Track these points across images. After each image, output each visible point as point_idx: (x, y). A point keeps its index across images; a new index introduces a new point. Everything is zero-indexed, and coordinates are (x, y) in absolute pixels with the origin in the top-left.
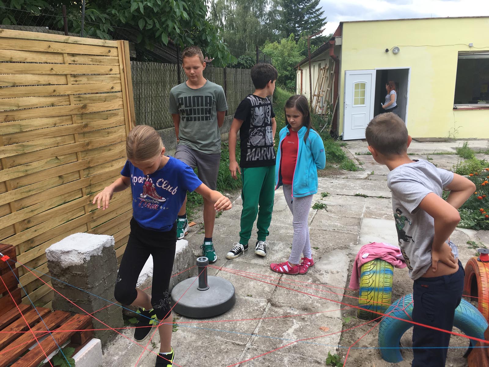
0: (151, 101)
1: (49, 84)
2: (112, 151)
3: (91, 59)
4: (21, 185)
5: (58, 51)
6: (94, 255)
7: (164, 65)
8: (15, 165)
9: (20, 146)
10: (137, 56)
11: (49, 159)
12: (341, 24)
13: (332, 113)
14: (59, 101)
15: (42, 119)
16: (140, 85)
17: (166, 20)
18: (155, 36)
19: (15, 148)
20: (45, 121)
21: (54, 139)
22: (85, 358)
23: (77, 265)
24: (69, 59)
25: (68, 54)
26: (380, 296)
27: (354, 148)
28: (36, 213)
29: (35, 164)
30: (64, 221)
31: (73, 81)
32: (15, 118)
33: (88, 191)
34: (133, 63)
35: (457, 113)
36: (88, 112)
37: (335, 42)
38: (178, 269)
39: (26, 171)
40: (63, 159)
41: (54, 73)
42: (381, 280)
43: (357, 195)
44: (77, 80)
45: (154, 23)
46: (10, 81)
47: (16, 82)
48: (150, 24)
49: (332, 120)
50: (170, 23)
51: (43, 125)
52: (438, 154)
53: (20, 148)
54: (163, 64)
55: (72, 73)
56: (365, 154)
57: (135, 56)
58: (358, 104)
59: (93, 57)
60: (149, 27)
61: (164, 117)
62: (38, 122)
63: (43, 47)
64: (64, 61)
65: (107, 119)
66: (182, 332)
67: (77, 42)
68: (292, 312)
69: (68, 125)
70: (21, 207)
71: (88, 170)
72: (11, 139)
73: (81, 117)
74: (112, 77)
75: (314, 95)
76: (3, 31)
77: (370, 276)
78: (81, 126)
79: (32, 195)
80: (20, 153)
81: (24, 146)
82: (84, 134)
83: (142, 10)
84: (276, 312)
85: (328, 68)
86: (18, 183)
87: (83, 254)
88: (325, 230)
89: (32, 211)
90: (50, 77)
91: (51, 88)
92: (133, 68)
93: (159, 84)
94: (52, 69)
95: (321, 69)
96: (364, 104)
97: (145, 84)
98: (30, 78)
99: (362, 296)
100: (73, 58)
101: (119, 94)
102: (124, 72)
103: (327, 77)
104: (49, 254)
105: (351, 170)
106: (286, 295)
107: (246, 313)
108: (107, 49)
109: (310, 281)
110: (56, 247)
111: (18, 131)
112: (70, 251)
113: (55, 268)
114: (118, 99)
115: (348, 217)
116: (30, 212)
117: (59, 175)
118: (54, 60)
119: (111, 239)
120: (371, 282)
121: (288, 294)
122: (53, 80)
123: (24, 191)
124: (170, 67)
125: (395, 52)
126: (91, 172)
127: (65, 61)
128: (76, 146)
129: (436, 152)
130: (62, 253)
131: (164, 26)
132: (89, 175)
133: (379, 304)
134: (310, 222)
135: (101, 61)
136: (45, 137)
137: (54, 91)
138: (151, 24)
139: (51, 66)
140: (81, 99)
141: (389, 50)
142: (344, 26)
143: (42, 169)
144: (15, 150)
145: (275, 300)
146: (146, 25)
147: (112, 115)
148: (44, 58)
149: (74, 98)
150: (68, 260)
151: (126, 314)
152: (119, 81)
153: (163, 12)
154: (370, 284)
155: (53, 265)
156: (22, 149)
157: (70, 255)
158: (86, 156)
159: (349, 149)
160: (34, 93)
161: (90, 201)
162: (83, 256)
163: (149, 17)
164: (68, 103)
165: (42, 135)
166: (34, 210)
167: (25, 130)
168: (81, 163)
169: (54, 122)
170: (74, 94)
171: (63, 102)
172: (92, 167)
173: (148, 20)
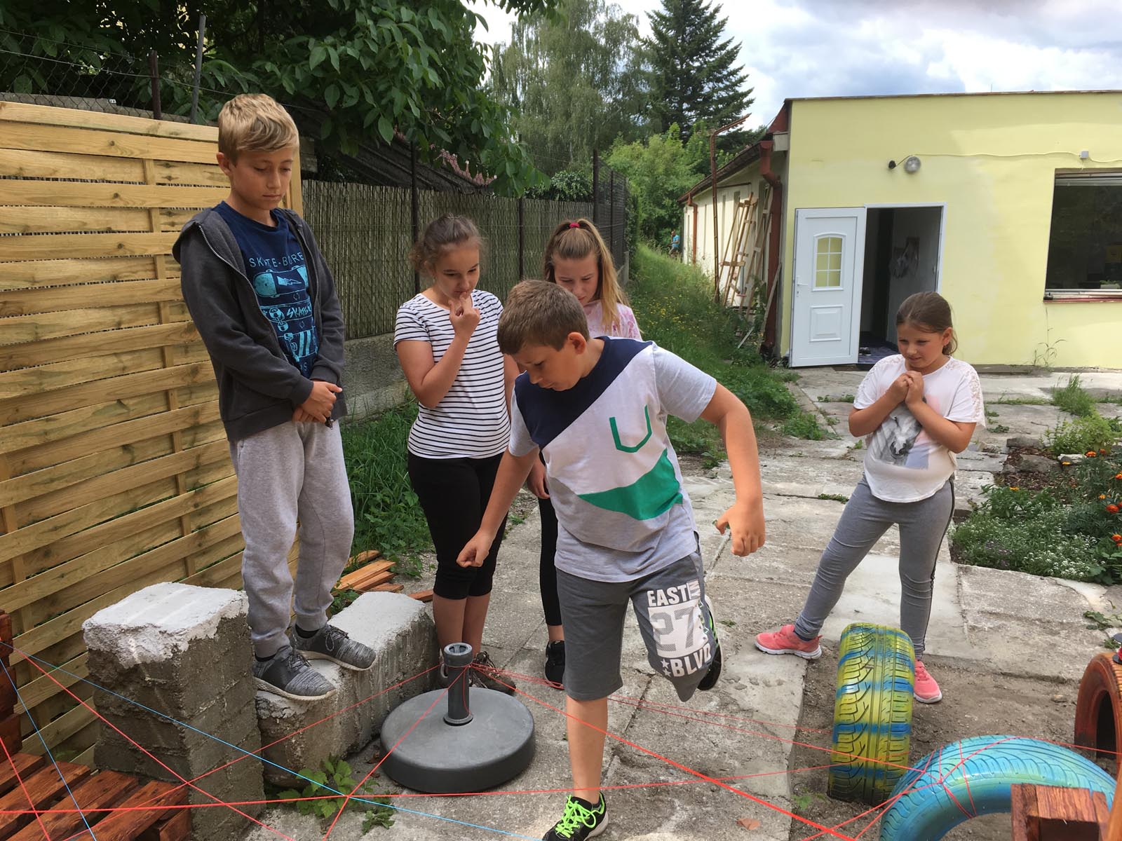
0: (349, 271)
1: (109, 231)
3: (209, 175)
4: (32, 466)
5: (132, 153)
6: (198, 638)
7: (381, 190)
8: (19, 419)
9: (33, 373)
10: (319, 168)
11: (100, 406)
12: (788, 104)
13: (764, 305)
14: (129, 269)
15: (90, 311)
16: (325, 234)
17: (389, 89)
18: (362, 123)
19: (22, 379)
20: (95, 316)
21: (115, 359)
23: (156, 660)
24: (158, 173)
25: (155, 161)
26: (882, 743)
27: (816, 386)
28: (65, 532)
29: (67, 418)
30: (132, 552)
31: (165, 224)
32: (24, 308)
33: (190, 480)
34: (310, 185)
35: (1054, 309)
37: (773, 144)
38: (399, 670)
39: (46, 433)
40: (134, 405)
41: (121, 204)
42: (886, 705)
43: (824, 497)
44: (176, 221)
45: (362, 95)
46: (17, 221)
47: (30, 224)
48: (352, 97)
49: (765, 320)
50: (397, 94)
52: (1009, 403)
53: (34, 378)
54: (378, 188)
55: (165, 205)
56: (841, 401)
57: (314, 169)
58: (826, 285)
59: (213, 170)
60: (351, 103)
61: (377, 308)
62: (78, 318)
63: (97, 144)
64: (145, 177)
66: (405, 827)
67: (177, 134)
68: (670, 779)
69: (149, 326)
70: (31, 518)
71: (193, 432)
72: (13, 357)
75: (725, 263)
77: (859, 695)
78: (180, 327)
79: (57, 491)
80: (32, 390)
81: (41, 374)
82: (187, 347)
83: (335, 64)
84: (633, 780)
85: (757, 203)
86: (24, 463)
87: (171, 635)
88: (749, 580)
89: (56, 529)
90: (111, 213)
91: (111, 240)
92: (307, 196)
93: (368, 233)
94: (116, 196)
95: (741, 205)
96: (838, 284)
97: (335, 233)
98: (62, 216)
99: (840, 745)
100: (166, 172)
104: (91, 634)
105: (808, 438)
106: (657, 738)
107: (561, 780)
109: (713, 703)
110: (108, 617)
111: (30, 338)
112: (141, 628)
113: (104, 668)
115: (803, 550)
116: (52, 530)
117: (124, 443)
118: (123, 175)
119: (241, 600)
120: (861, 710)
121: (661, 735)
122: (118, 221)
123: (39, 480)
124: (395, 197)
125: (910, 169)
126: (201, 436)
127: (148, 179)
128: (169, 376)
129: (1005, 399)
130: (120, 632)
131: (384, 102)
132: (195, 444)
133: (881, 764)
134: (714, 560)
136: (95, 354)
137: (120, 246)
138: (354, 95)
139: (111, 189)
141: (896, 163)
142: (795, 109)
143: (85, 429)
144: (20, 384)
145: (630, 750)
146: (342, 97)
148: (97, 170)
149: (166, 262)
150: (134, 650)
151: (272, 781)
153: (381, 70)
154: (857, 716)
155: (100, 660)
156: (38, 382)
157: (141, 638)
158: (190, 398)
159: (804, 387)
160: (70, 251)
161: (196, 505)
162: (171, 641)
163: (349, 80)
164: (150, 274)
165: (87, 350)
166: (60, 527)
167: (46, 338)
168: (177, 416)
169: (117, 319)
170: (165, 255)
171: (140, 273)
172: (203, 425)
173: (346, 87)
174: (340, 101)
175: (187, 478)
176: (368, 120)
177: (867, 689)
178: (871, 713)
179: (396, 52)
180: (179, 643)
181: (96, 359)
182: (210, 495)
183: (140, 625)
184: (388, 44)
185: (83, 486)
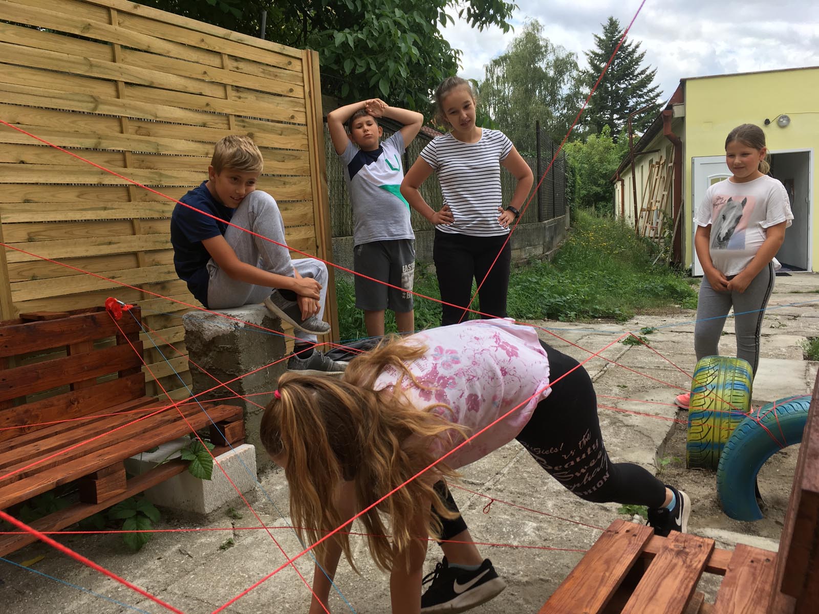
1: (201, 94)
2: (289, 211)
3: (262, 70)
4: (154, 232)
5: (215, 48)
6: (250, 322)
8: (147, 200)
9: (156, 173)
12: (683, 82)
13: (671, 232)
14: (213, 121)
15: (189, 142)
17: (386, 61)
18: (368, 84)
19: (149, 175)
20: (193, 146)
22: (229, 464)
23: (225, 333)
24: (230, 64)
25: (229, 55)
26: (724, 425)
31: (235, 96)
32: (151, 132)
37: (673, 113)
39: (163, 212)
41: (207, 79)
42: (727, 398)
44: (242, 96)
45: (368, 64)
46: (146, 78)
47: (154, 81)
48: (361, 66)
49: (672, 243)
50: (391, 65)
51: (190, 151)
53: (156, 176)
55: (234, 84)
59: (265, 67)
60: (360, 70)
62: (182, 146)
63: (193, 39)
64: (223, 64)
65: (284, 161)
67: (242, 41)
70: (154, 263)
72: (143, 161)
74: (292, 101)
76: (139, 6)
77: (706, 394)
80: (155, 183)
81: (161, 175)
83: (352, 44)
85: (664, 162)
86: (150, 228)
87: (234, 317)
89: (169, 272)
90: (202, 83)
91: (202, 100)
94: (205, 73)
95: (653, 166)
98: (172, 80)
99: (692, 428)
100: (235, 64)
101: (302, 129)
102: (310, 96)
103: (664, 177)
104: (187, 321)
108: (286, 60)
111: (154, 151)
113: (194, 342)
114: (300, 136)
116: (166, 273)
118: (210, 61)
120: (708, 402)
122: (207, 90)
123: (159, 240)
125: (781, 124)
127: (225, 65)
130: (204, 318)
131: (382, 69)
133: (724, 440)
135: (276, 76)
137: (207, 105)
138: (363, 65)
139: (203, 68)
140: (246, 124)
141: (771, 120)
142: (688, 84)
144: (148, 178)
146: (355, 67)
147: (292, 157)
148: (194, 56)
149: (235, 120)
150: (212, 328)
152: (303, 110)
153: (381, 49)
154: (705, 407)
155: (193, 337)
157: (216, 321)
160: (178, 103)
162: (234, 321)
163: (360, 57)
164: (226, 126)
169: (206, 151)
170: (235, 115)
171: (219, 124)
173: (358, 60)
174: (353, 70)
176: (372, 82)
177: (713, 389)
178: (716, 404)
179: (391, 35)
180: (239, 322)
181: (194, 173)
184: (385, 30)
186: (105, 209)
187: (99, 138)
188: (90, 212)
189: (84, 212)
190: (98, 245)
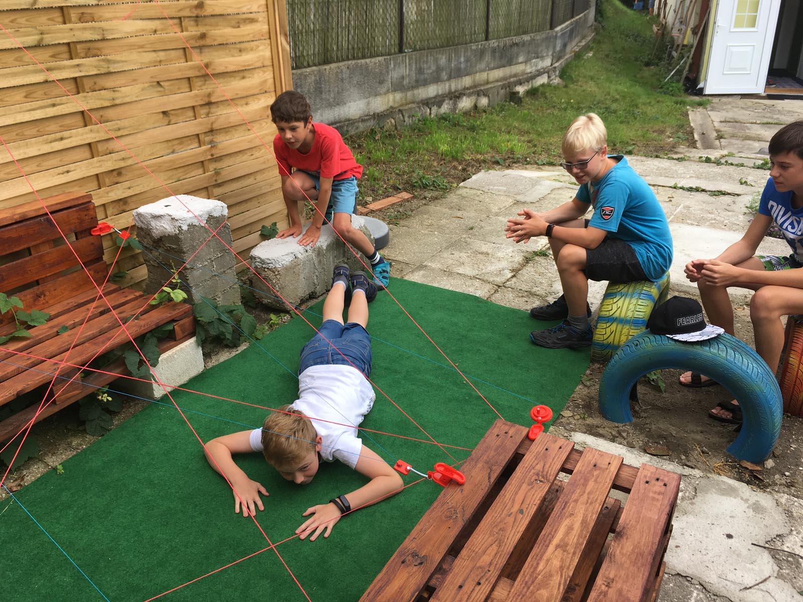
2: (247, 80)
4: (106, 118)
6: (194, 224)
8: (96, 89)
9: (103, 60)
11: (145, 85)
15: (136, 21)
19: (95, 64)
20: (140, 24)
21: (153, 55)
23: (171, 234)
26: (625, 331)
27: (721, 110)
29: (126, 91)
30: (172, 179)
32: (95, 17)
33: (207, 138)
36: (206, 14)
39: (114, 99)
40: (168, 86)
51: (137, 31)
53: (104, 63)
58: (742, 27)
65: (239, 27)
69: (175, 34)
70: (108, 151)
71: (207, 107)
72: (89, 49)
73: (196, 21)
78: (195, 35)
79: (122, 136)
80: (103, 71)
81: (108, 61)
82: (201, 49)
86: (101, 116)
87: (177, 220)
89: (123, 159)
96: (753, 26)
99: (598, 330)
104: (138, 218)
105: (693, 147)
111: (99, 37)
112: (162, 216)
113: (145, 238)
116: (121, 160)
117: (163, 110)
119: (222, 207)
120: (615, 309)
123: (112, 128)
126: (213, 110)
128: (191, 68)
130: (152, 218)
132: (210, 115)
136: (140, 50)
143: (137, 99)
144: (96, 66)
147: (247, 22)
150: (160, 228)
154: (611, 313)
155: (143, 233)
156: (106, 66)
157: (162, 221)
158: (204, 84)
159: (711, 110)
161: (212, 155)
162: (177, 224)
165: (136, 47)
166: (126, 158)
167: (110, 38)
168: (196, 96)
169: (154, 27)
172: (214, 103)
175: (205, 137)
178: (621, 311)
180: (182, 225)
181: (143, 54)
182: (220, 150)
183: (162, 214)
185: (139, 135)
186: (54, 105)
187: (41, 34)
188: (38, 111)
189: (33, 112)
190: (51, 142)
